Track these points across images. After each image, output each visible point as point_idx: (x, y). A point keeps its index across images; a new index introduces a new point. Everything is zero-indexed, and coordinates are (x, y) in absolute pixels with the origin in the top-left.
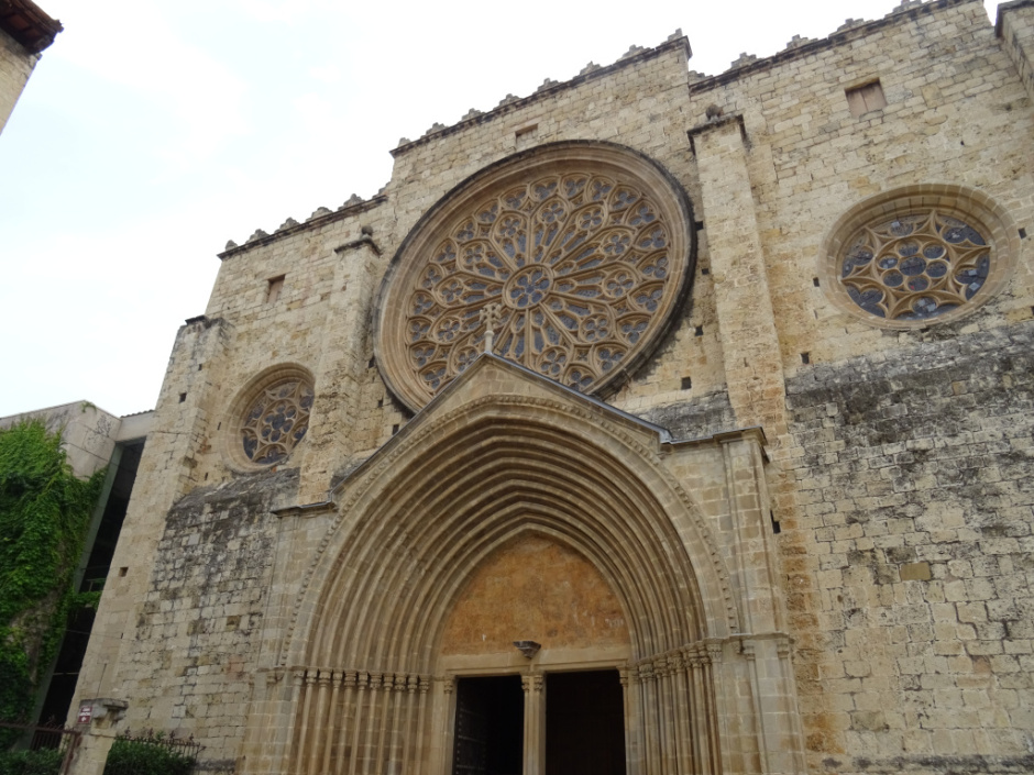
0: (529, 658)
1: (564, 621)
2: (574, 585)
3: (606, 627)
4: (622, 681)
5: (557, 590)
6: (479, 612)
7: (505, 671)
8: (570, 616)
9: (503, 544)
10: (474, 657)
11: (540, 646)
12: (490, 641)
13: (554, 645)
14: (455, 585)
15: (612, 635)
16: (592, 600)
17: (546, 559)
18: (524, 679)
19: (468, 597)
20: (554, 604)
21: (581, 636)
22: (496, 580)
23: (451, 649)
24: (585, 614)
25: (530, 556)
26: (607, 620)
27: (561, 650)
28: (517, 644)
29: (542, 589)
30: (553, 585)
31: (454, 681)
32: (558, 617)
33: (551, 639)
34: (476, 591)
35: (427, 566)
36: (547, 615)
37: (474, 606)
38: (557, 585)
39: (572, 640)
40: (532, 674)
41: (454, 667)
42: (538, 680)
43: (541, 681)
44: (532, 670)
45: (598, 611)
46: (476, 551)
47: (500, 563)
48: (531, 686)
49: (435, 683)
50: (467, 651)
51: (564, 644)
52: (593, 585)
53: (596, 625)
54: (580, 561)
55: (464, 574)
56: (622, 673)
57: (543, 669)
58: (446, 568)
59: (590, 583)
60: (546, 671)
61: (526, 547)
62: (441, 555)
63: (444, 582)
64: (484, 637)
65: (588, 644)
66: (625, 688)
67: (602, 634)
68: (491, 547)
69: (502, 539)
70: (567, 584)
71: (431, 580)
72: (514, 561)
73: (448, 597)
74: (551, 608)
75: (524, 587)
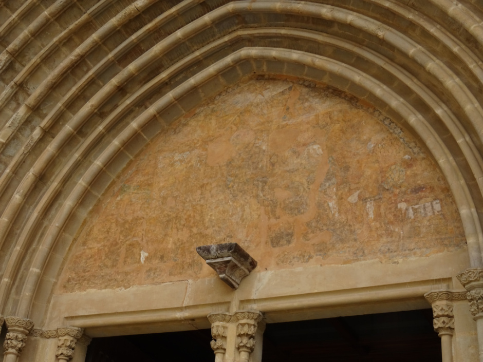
0: (230, 286)
1: (308, 215)
2: (331, 150)
3: (400, 218)
4: (437, 324)
5: (294, 162)
6: (140, 214)
7: (179, 315)
8: (320, 205)
9: (194, 89)
10: (121, 291)
11: (253, 265)
12: (156, 262)
13: (283, 261)
14: (98, 162)
15: (415, 232)
16: (368, 172)
17: (275, 113)
18: (217, 327)
19: (121, 190)
20: (287, 187)
21: (342, 241)
22: (177, 157)
23: (82, 280)
24: (353, 198)
25: (247, 111)
26: (402, 206)
27: (299, 269)
28: (205, 251)
29: (265, 161)
30: (287, 154)
31: (78, 340)
32: (296, 208)
33: (277, 250)
34: (140, 178)
35: (45, 123)
36: (272, 208)
37: (131, 203)
38: (297, 154)
39: (323, 250)
40: (235, 317)
41: (81, 313)
42: (245, 330)
43: (252, 331)
44: (234, 309)
45: (382, 190)
46: (142, 103)
47: (186, 130)
48: (231, 344)
49: (42, 342)
50: (109, 282)
51: (305, 257)
52: (371, 145)
53: (378, 215)
54: (345, 106)
55: (116, 143)
56: (438, 307)
57: (256, 308)
58: (81, 130)
59: (365, 143)
60: (264, 313)
61: (239, 97)
62: (72, 105)
63: (77, 156)
64: (144, 255)
65: (359, 254)
66: (445, 340)
67: (390, 234)
68: (170, 96)
69: (192, 81)
70: (316, 149)
71: (51, 148)
72: (213, 123)
73: (82, 183)
74: (281, 195)
75: (230, 163)
